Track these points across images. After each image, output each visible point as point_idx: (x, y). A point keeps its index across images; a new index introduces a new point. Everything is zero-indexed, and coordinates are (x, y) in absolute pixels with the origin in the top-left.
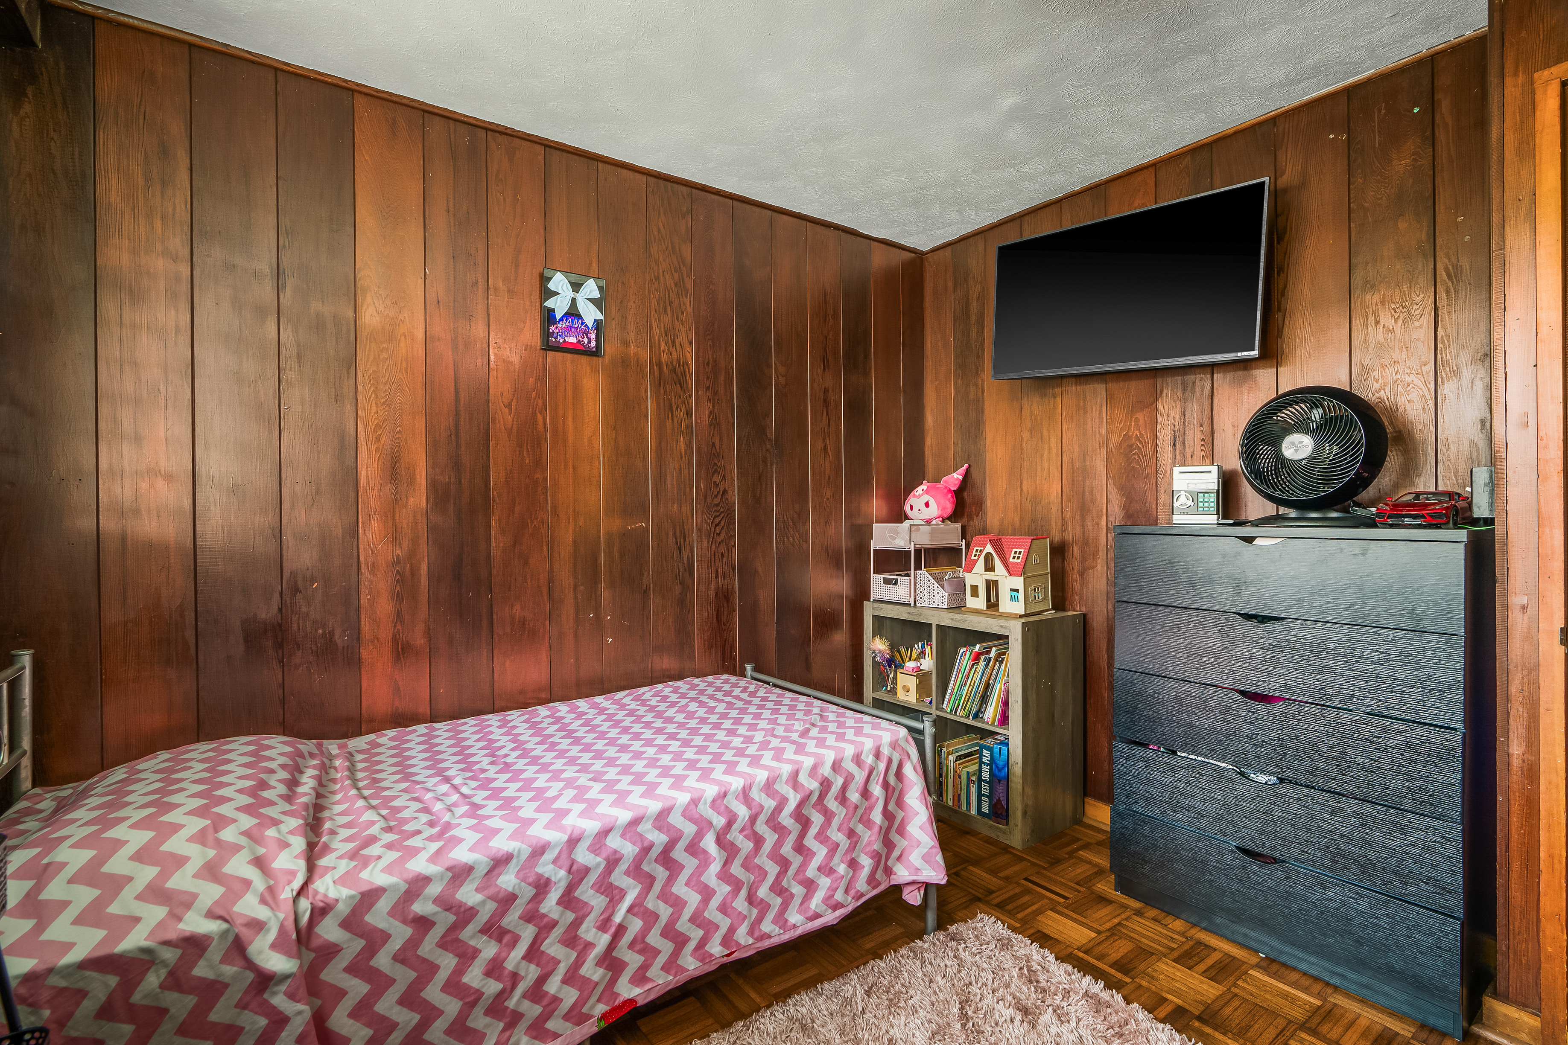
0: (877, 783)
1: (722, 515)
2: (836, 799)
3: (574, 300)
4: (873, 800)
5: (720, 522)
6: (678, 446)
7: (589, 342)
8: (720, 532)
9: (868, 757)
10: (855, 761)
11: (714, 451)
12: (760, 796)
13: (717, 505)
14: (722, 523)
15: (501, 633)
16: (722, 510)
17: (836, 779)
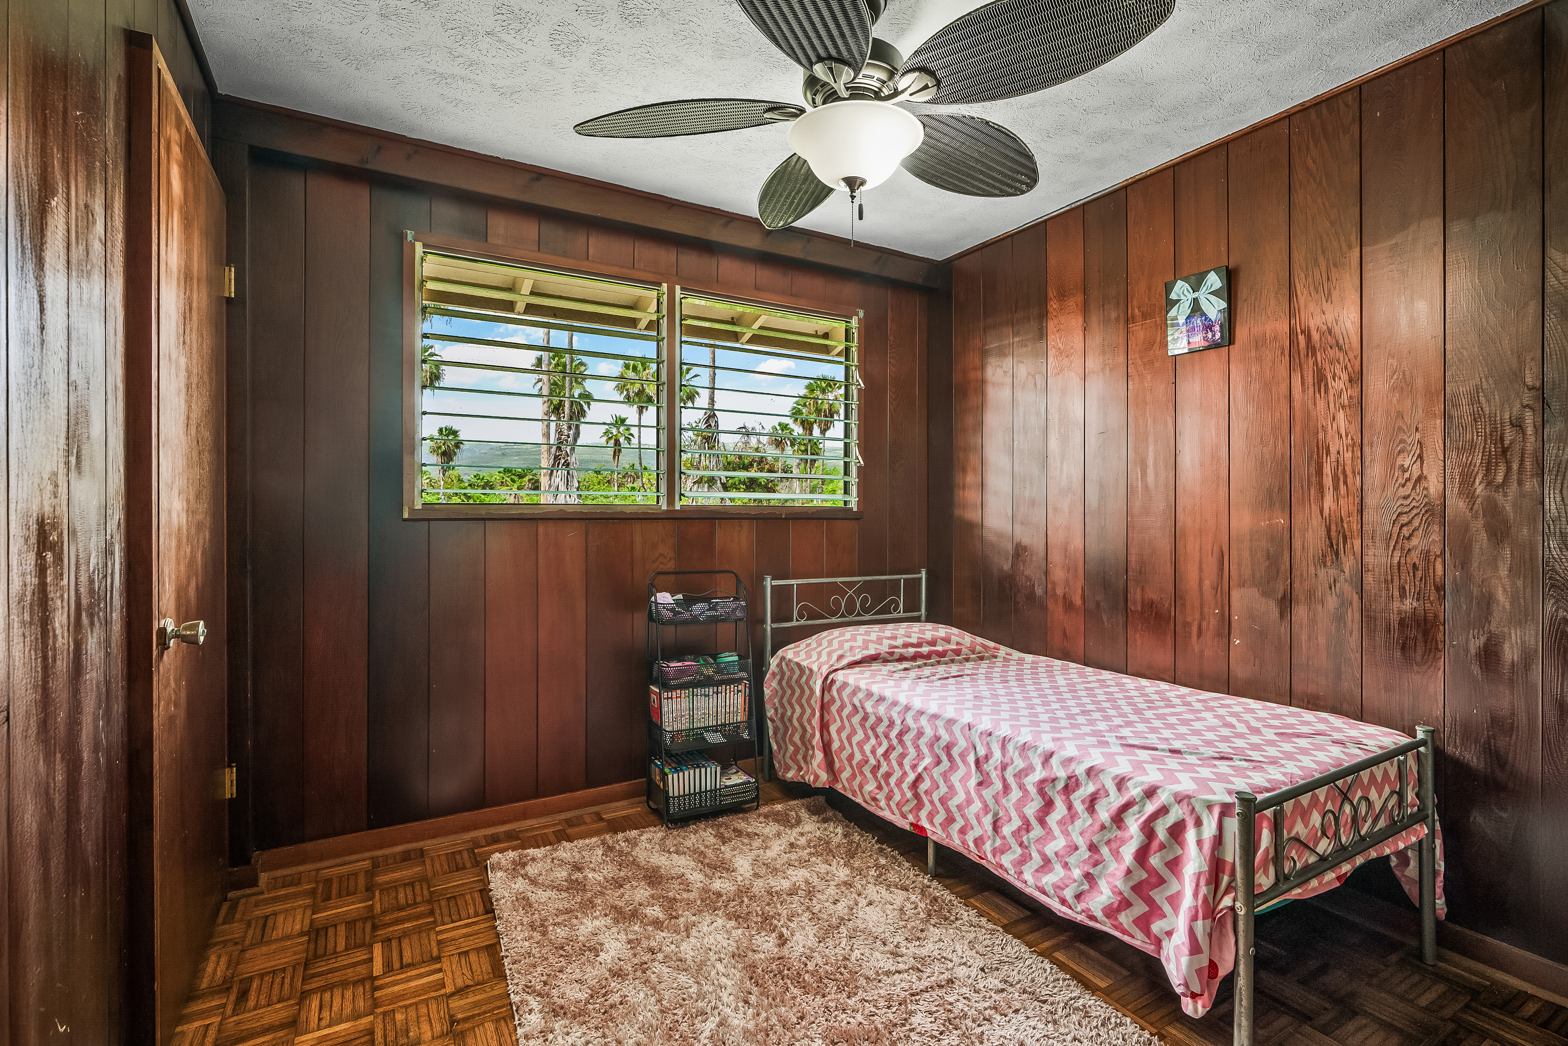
0: (1136, 821)
1: (1415, 511)
2: (1083, 802)
3: (1196, 301)
4: (1126, 835)
5: (1410, 522)
6: (1335, 426)
7: (1214, 336)
8: (1411, 535)
9: (1136, 787)
10: (1116, 781)
11: (1400, 423)
12: (1014, 752)
13: (1406, 498)
14: (1416, 523)
15: (1133, 609)
16: (1414, 504)
17: (1087, 784)
